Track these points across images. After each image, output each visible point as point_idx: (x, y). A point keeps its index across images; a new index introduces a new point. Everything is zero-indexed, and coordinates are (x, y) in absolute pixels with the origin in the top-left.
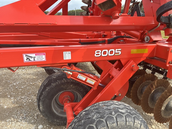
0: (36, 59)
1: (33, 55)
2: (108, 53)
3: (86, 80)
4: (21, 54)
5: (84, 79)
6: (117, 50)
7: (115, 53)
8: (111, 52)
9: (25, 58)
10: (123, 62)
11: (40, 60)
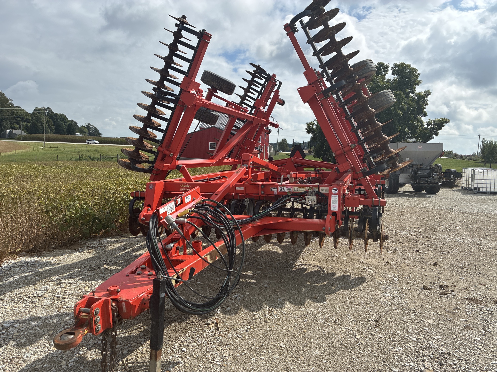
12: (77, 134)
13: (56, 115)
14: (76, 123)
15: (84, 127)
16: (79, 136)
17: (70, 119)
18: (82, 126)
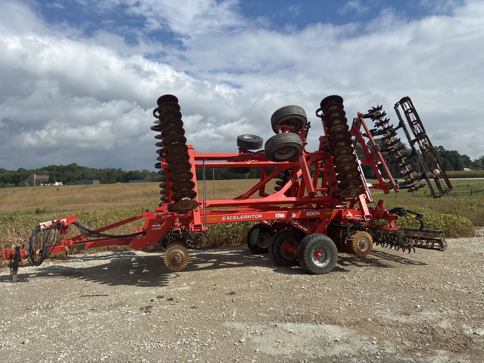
0: (281, 217)
1: (279, 214)
2: (313, 214)
3: (303, 228)
4: (275, 214)
5: (302, 228)
6: (317, 212)
7: (317, 214)
8: (315, 213)
9: (276, 216)
10: (322, 219)
11: (282, 217)
12: (465, 169)
13: (448, 152)
14: (469, 158)
15: (479, 160)
16: (467, 171)
17: (462, 154)
18: (477, 160)
